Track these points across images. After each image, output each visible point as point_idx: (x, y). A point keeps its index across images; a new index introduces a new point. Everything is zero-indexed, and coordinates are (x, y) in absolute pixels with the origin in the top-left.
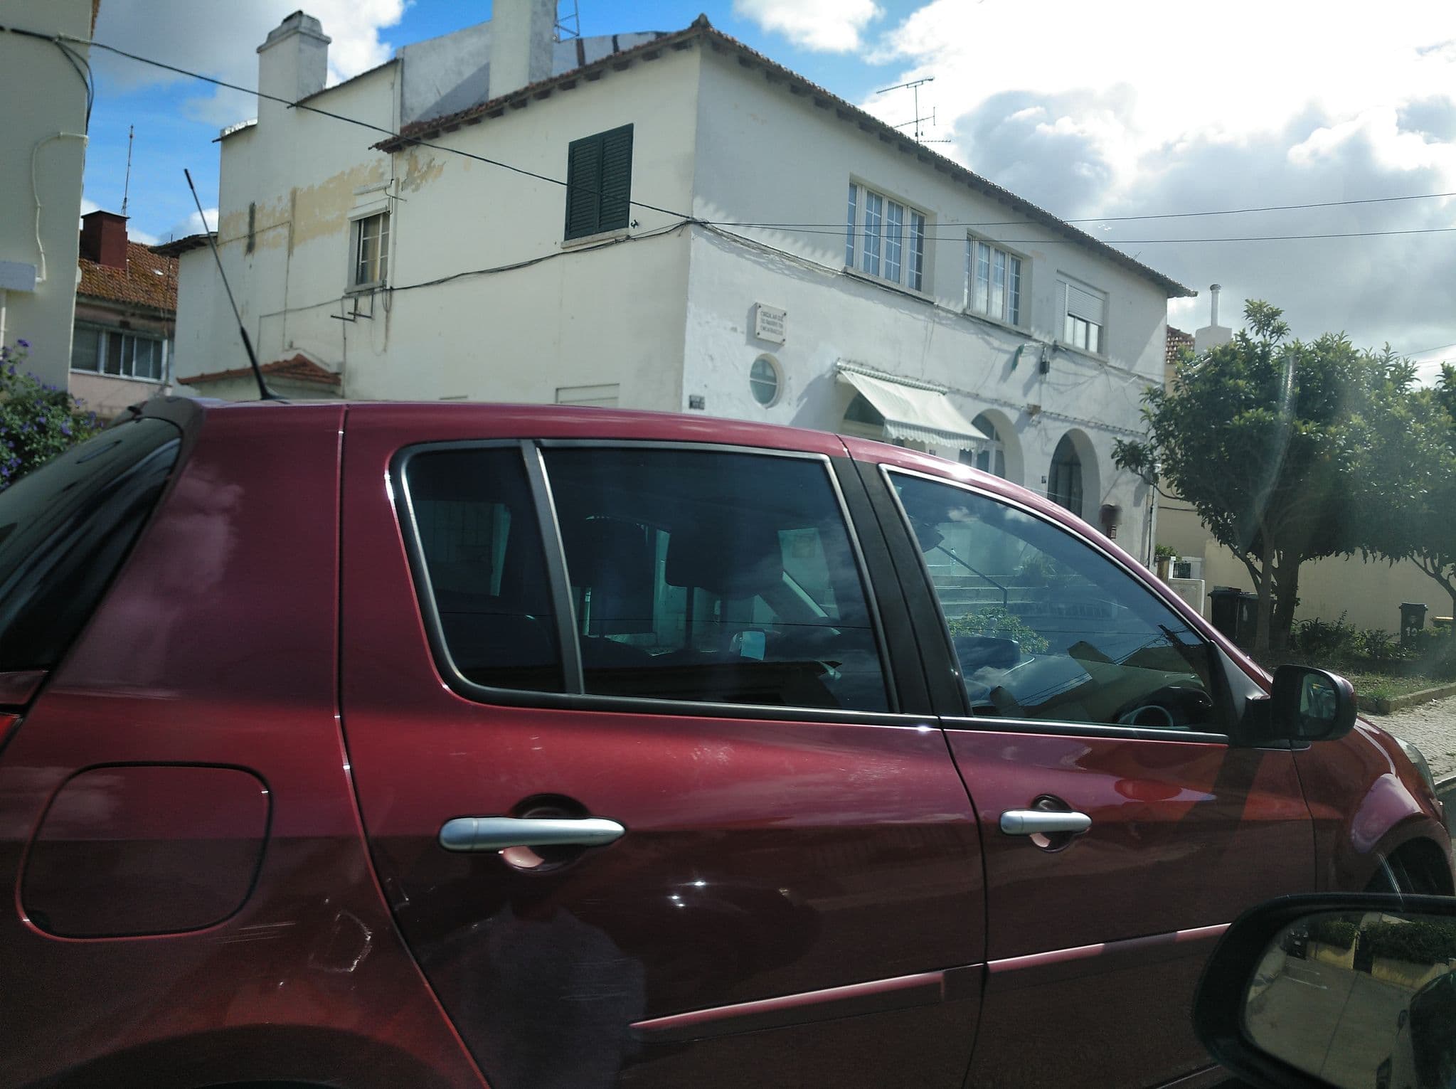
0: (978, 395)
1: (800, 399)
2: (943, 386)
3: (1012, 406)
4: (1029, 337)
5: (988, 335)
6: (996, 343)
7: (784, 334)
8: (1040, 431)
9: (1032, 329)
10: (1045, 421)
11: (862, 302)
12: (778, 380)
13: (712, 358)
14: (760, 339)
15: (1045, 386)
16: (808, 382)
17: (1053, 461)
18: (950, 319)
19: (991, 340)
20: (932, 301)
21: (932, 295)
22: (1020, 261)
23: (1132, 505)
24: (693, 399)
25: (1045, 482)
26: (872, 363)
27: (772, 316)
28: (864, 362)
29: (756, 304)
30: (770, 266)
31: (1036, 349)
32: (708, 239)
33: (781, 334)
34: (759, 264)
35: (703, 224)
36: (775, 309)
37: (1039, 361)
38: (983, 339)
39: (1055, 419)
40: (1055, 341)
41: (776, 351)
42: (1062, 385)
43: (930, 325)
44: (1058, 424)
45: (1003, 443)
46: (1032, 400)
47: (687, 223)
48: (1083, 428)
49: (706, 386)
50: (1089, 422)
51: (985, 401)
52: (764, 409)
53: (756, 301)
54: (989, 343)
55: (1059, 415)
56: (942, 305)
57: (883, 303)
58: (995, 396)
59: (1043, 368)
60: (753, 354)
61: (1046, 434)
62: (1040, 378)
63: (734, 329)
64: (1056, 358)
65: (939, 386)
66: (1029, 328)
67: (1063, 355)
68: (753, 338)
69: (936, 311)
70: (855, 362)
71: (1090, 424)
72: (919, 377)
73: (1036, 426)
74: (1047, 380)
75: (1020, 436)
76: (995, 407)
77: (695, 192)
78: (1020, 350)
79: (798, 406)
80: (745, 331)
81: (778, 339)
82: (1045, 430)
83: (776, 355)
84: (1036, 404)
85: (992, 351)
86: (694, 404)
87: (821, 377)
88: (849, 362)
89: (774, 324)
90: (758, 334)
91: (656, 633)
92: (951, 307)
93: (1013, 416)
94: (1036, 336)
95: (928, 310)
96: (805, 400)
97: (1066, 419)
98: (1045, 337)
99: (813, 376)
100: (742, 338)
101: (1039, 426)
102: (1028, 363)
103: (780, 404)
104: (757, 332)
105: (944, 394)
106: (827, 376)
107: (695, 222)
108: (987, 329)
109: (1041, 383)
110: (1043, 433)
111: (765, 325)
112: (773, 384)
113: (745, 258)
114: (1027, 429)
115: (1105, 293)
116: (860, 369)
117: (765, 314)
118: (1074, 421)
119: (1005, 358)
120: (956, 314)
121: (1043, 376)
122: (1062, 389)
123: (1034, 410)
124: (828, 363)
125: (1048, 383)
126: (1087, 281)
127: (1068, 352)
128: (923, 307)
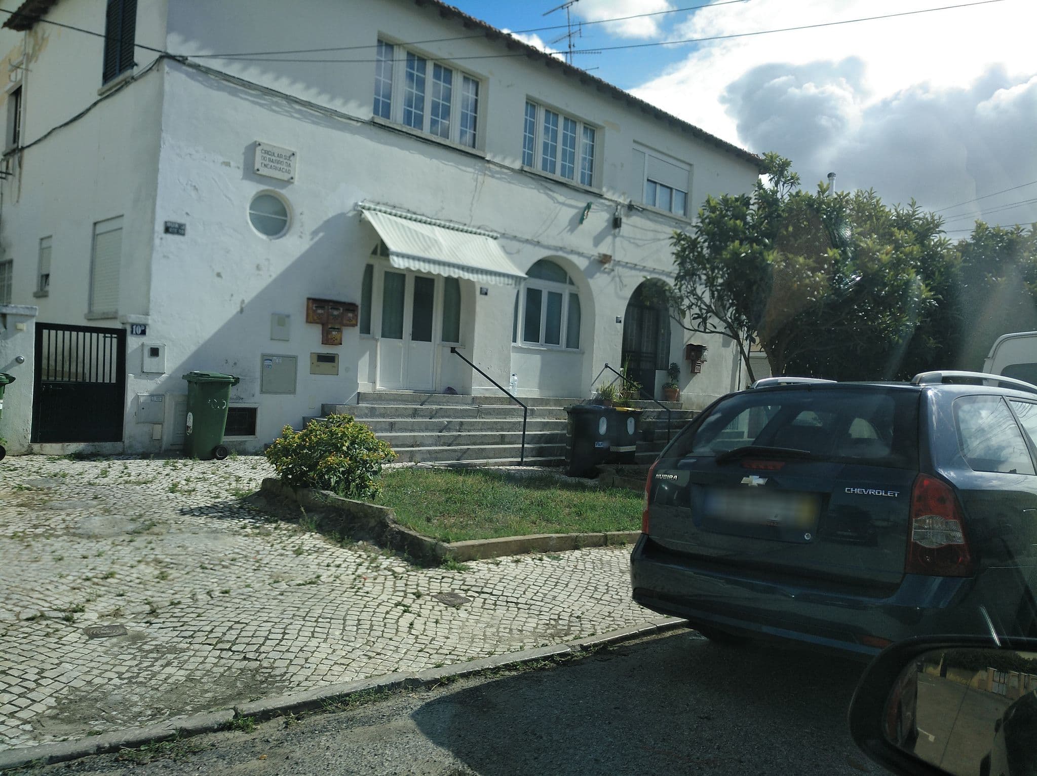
0: (538, 242)
1: (315, 233)
2: (496, 231)
3: (580, 254)
4: (600, 196)
5: (550, 190)
6: (561, 199)
7: (292, 172)
8: (614, 277)
9: (604, 189)
10: (619, 269)
11: (396, 151)
12: (288, 215)
13: (195, 188)
14: (261, 175)
15: (618, 240)
16: (325, 219)
17: (629, 305)
18: (505, 174)
19: (555, 195)
20: (483, 156)
21: (484, 151)
22: (594, 131)
23: (721, 345)
24: (169, 225)
25: (620, 322)
26: (406, 206)
27: (276, 155)
28: (397, 205)
29: (256, 142)
30: (274, 108)
31: (610, 206)
32: (188, 74)
33: (289, 172)
34: (261, 105)
35: (181, 61)
36: (279, 148)
37: (612, 217)
38: (547, 194)
39: (631, 268)
40: (631, 201)
41: (283, 187)
42: (639, 239)
43: (480, 178)
44: (634, 272)
45: (578, 288)
46: (604, 248)
47: (161, 57)
48: (664, 278)
49: (187, 214)
50: (671, 273)
51: (548, 247)
52: (268, 240)
53: (255, 139)
54: (553, 198)
55: (636, 265)
56: (496, 160)
57: (423, 154)
58: (560, 245)
59: (616, 223)
60: (252, 189)
61: (621, 281)
62: (613, 232)
63: (227, 164)
64: (631, 216)
65: (491, 231)
66: (600, 188)
67: (640, 214)
68: (251, 172)
69: (487, 165)
70: (386, 204)
71: (672, 275)
72: (467, 222)
73: (609, 273)
74: (621, 234)
75: (591, 281)
76: (560, 253)
77: (170, 28)
78: (588, 207)
79: (312, 239)
80: (242, 167)
81: (286, 177)
82: (620, 277)
83: (284, 192)
84: (609, 253)
85: (557, 205)
86: (170, 230)
87: (341, 216)
88: (378, 203)
89: (278, 162)
90: (258, 170)
91: (124, 442)
92: (507, 163)
93: (582, 263)
94: (608, 195)
95: (479, 164)
96: (321, 234)
97: (644, 269)
98: (620, 197)
99: (331, 214)
100: (239, 173)
101: (612, 274)
102: (598, 219)
103: (288, 236)
104: (256, 168)
105: (496, 238)
106: (350, 214)
107: (173, 58)
108: (549, 185)
109: (615, 236)
110: (617, 279)
111: (266, 163)
112: (283, 218)
113: (242, 98)
114: (598, 275)
115: (691, 165)
116: (394, 212)
117: (267, 152)
118: (654, 271)
119: (572, 212)
120: (512, 170)
121: (617, 230)
122: (640, 243)
123: (604, 259)
124: (350, 203)
125: (623, 237)
126: (667, 152)
127: (644, 212)
128: (472, 161)
